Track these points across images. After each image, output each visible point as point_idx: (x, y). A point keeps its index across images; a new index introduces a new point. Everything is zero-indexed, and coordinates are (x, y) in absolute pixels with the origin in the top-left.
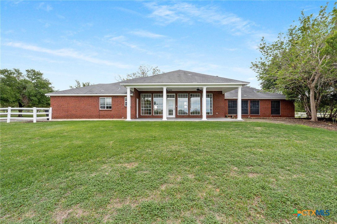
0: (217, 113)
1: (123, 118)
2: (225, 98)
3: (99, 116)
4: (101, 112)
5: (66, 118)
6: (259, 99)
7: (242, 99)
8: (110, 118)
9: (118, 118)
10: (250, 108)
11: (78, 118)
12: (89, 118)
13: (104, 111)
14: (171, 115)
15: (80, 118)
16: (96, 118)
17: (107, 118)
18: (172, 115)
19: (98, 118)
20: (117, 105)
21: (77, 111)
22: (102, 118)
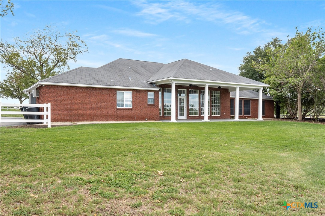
0: (224, 114)
1: (146, 119)
2: (231, 97)
3: (116, 117)
4: (119, 112)
5: (69, 121)
6: (251, 99)
7: (239, 98)
8: (130, 120)
9: (140, 120)
10: (243, 108)
11: (87, 120)
12: (103, 120)
13: (122, 110)
14: (181, 116)
15: (91, 121)
16: (113, 120)
17: (127, 120)
18: (183, 116)
19: (115, 120)
20: (139, 103)
21: (85, 110)
22: (120, 120)
